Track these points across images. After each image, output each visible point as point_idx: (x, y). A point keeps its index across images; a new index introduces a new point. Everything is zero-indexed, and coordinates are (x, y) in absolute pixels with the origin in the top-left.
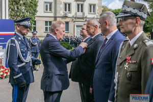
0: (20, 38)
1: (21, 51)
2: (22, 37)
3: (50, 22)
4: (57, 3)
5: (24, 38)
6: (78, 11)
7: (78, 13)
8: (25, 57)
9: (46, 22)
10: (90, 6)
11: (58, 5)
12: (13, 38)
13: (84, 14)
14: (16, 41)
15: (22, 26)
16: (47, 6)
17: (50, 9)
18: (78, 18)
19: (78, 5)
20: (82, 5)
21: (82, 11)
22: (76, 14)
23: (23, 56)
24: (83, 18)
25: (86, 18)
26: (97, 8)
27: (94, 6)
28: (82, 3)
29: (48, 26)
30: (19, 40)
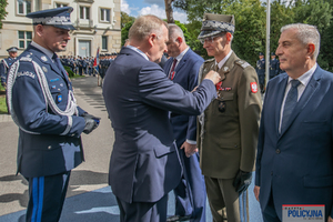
0: (44, 59)
2: (51, 56)
3: (29, 33)
4: (43, 1)
5: (55, 57)
6: (82, 17)
7: (81, 20)
8: (63, 104)
9: (21, 33)
10: (102, 10)
11: (43, 6)
12: (28, 58)
13: (91, 22)
14: (36, 66)
15: (50, 29)
16: (21, 6)
17: (29, 11)
18: (82, 29)
19: (82, 8)
20: (88, 9)
21: (88, 18)
22: (78, 22)
23: (57, 102)
24: (90, 29)
25: (95, 28)
26: (113, 14)
27: (108, 11)
28: (88, 5)
29: (26, 40)
30: (42, 64)
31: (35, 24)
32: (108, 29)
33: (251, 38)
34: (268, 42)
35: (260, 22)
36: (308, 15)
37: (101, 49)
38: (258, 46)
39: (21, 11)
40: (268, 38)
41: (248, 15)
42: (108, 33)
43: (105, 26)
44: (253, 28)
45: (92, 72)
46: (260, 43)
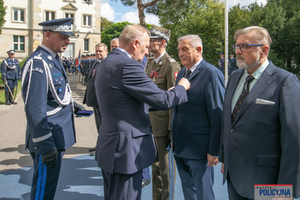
0: (50, 58)
1: (54, 82)
2: (55, 55)
3: (22, 38)
4: (34, 9)
9: (16, 37)
10: (85, 17)
11: (35, 14)
12: (39, 57)
14: (45, 63)
15: (56, 35)
16: (16, 14)
17: (23, 19)
19: (67, 15)
20: (72, 15)
23: (58, 93)
25: (78, 32)
26: (94, 20)
27: (90, 17)
28: (72, 12)
29: (19, 43)
30: (48, 61)
31: (44, 31)
32: (89, 33)
33: (213, 39)
34: (227, 43)
35: (220, 25)
36: (263, 18)
37: (83, 50)
38: (219, 47)
39: (16, 18)
40: (227, 39)
41: (209, 19)
42: (89, 36)
43: (87, 30)
44: (214, 31)
45: (74, 70)
46: (220, 44)
